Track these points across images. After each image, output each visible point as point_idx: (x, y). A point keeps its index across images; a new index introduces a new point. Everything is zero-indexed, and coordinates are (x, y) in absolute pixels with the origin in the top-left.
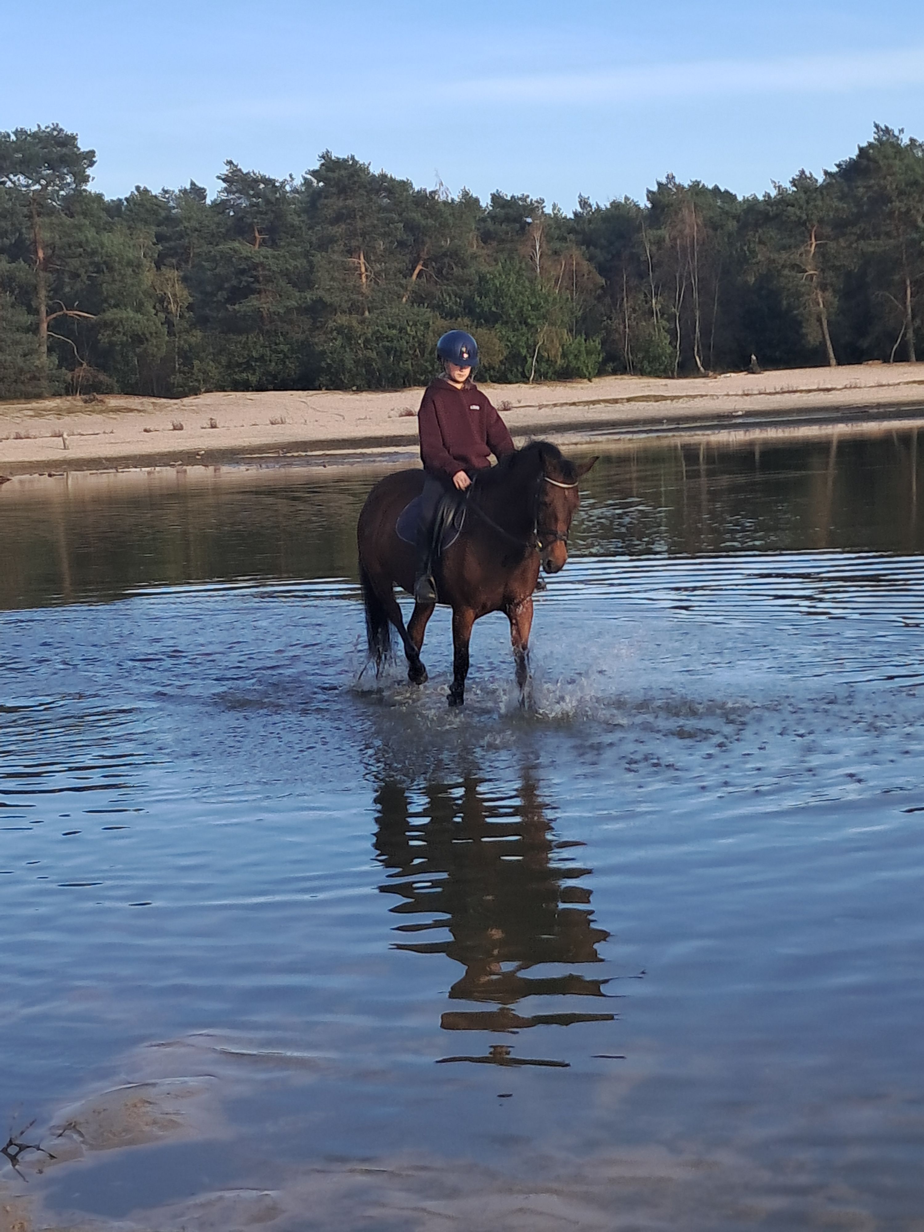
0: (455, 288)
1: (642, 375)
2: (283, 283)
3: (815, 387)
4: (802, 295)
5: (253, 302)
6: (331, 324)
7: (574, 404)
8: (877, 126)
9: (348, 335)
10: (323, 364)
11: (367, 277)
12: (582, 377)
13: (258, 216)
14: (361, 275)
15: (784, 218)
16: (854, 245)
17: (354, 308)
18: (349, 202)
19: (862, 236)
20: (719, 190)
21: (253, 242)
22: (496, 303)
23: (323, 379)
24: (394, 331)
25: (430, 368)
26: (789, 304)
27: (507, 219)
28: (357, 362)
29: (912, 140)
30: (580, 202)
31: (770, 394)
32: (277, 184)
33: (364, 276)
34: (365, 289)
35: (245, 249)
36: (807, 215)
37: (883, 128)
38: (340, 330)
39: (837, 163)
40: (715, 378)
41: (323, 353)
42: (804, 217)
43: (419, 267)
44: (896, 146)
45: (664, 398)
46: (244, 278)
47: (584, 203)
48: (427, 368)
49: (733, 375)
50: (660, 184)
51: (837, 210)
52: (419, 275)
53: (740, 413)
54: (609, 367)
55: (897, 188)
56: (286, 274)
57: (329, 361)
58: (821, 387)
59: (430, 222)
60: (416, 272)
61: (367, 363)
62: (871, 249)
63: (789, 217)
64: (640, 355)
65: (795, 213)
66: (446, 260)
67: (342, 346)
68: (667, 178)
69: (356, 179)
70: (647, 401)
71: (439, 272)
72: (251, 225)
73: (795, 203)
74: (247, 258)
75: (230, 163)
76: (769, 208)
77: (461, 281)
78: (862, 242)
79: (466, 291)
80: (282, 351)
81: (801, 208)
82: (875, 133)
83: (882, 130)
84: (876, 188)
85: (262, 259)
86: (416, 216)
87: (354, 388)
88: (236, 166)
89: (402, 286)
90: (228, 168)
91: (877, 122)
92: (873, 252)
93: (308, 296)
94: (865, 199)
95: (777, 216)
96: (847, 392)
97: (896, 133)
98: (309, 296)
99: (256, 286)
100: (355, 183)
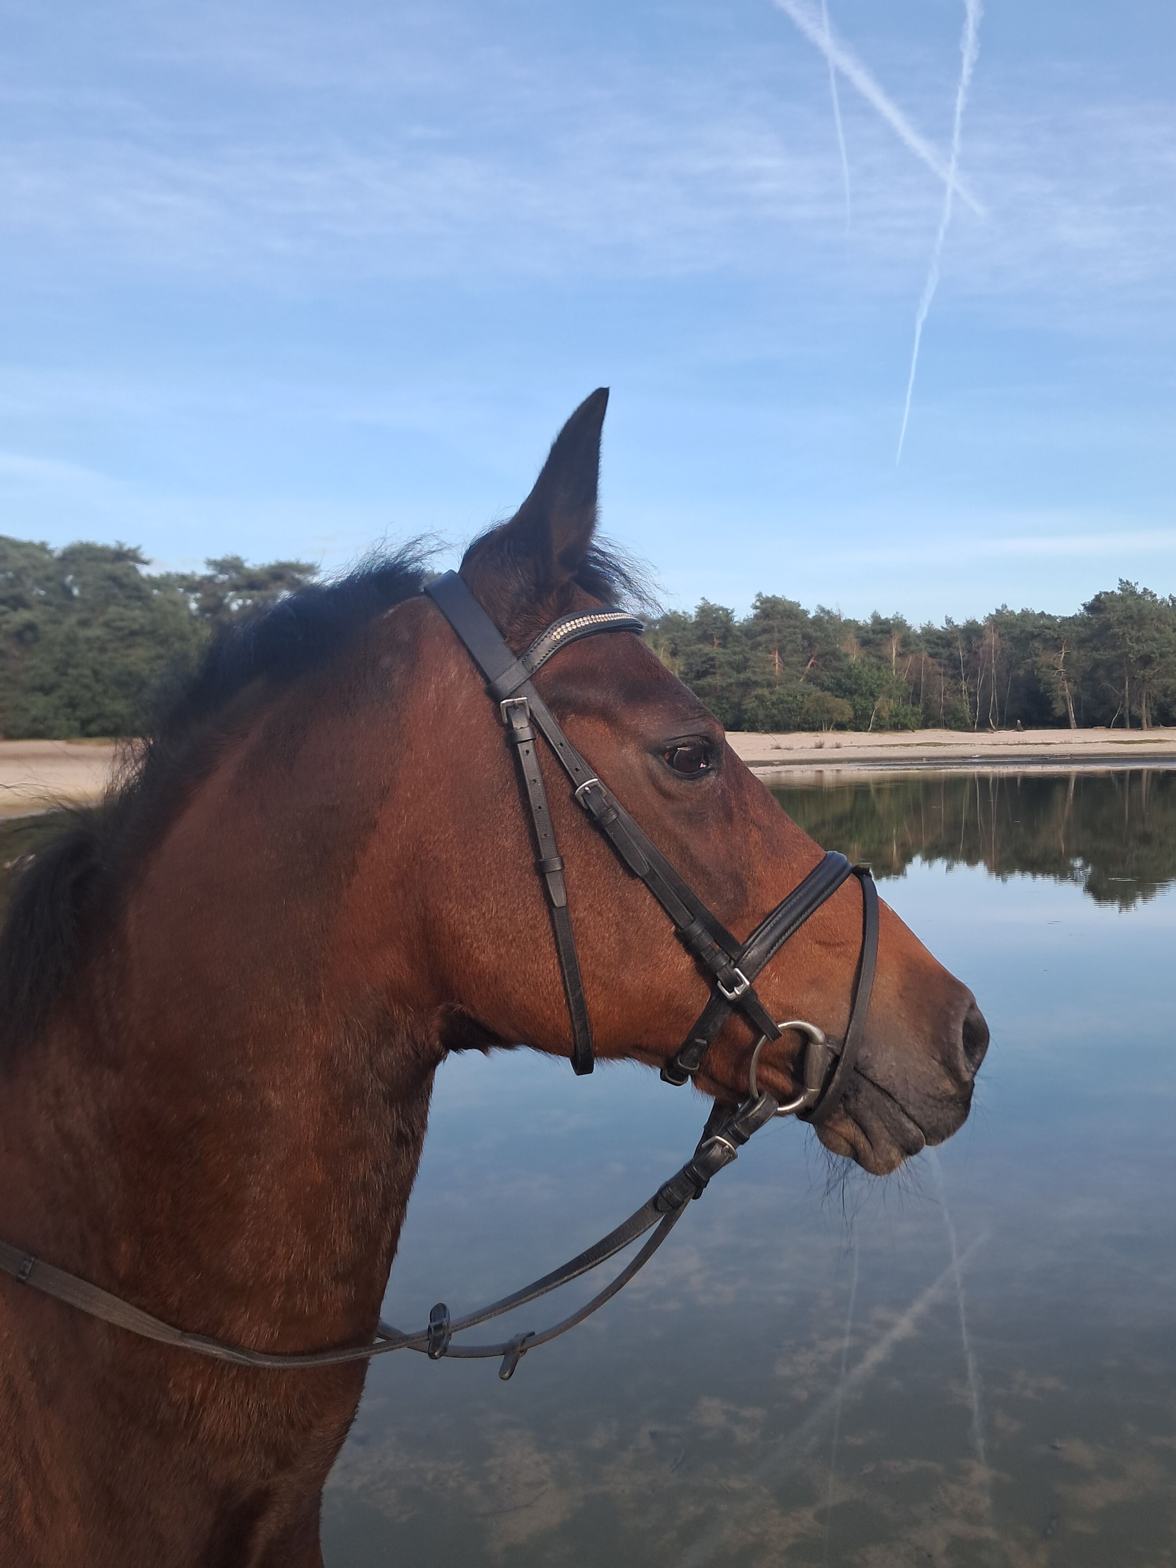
0: (832, 673)
1: (951, 729)
2: (727, 669)
3: (1040, 742)
4: (1053, 684)
5: (709, 679)
6: (753, 693)
7: (881, 746)
8: (1121, 580)
9: (760, 699)
10: (746, 717)
11: (779, 666)
12: (910, 729)
13: (716, 630)
14: (775, 665)
15: (1043, 636)
16: (1089, 654)
17: (770, 685)
18: (771, 622)
19: (1096, 649)
20: (1045, 614)
21: (713, 644)
22: (856, 683)
23: (746, 725)
24: (791, 698)
25: (811, 721)
26: (1044, 689)
27: (882, 632)
28: (766, 716)
29: (1145, 589)
30: (946, 620)
31: (1010, 745)
32: (729, 611)
33: (777, 665)
34: (777, 674)
35: (707, 649)
36: (1058, 635)
37: (1125, 581)
38: (757, 697)
39: (1083, 603)
40: (993, 733)
41: (746, 710)
42: (1056, 636)
43: (812, 661)
44: (1133, 593)
45: (940, 744)
46: (704, 666)
47: (949, 621)
48: (809, 720)
49: (1004, 731)
50: (997, 610)
51: (1078, 632)
52: (812, 665)
53: (977, 756)
54: (930, 723)
55: (1117, 620)
56: (730, 664)
57: (749, 715)
58: (1044, 742)
59: (819, 634)
60: (810, 663)
61: (772, 717)
62: (1099, 657)
63: (1046, 635)
64: (950, 717)
65: (1050, 634)
66: (828, 657)
67: (758, 707)
68: (1002, 606)
69: (775, 609)
70: (929, 746)
71: (824, 665)
72: (712, 635)
73: (1051, 627)
74: (707, 654)
75: (703, 599)
76: (1035, 630)
77: (837, 669)
78: (1094, 652)
79: (839, 675)
80: (725, 708)
81: (1055, 630)
82: (1119, 584)
83: (1124, 583)
84: (1104, 619)
85: (715, 655)
86: (810, 631)
87: (763, 731)
88: (707, 601)
89: (799, 671)
90: (702, 601)
91: (1121, 578)
92: (1100, 659)
93: (741, 676)
94: (1097, 626)
95: (1039, 635)
96: (1061, 746)
97: (1133, 585)
98: (743, 676)
99: (711, 670)
100: (774, 611)
